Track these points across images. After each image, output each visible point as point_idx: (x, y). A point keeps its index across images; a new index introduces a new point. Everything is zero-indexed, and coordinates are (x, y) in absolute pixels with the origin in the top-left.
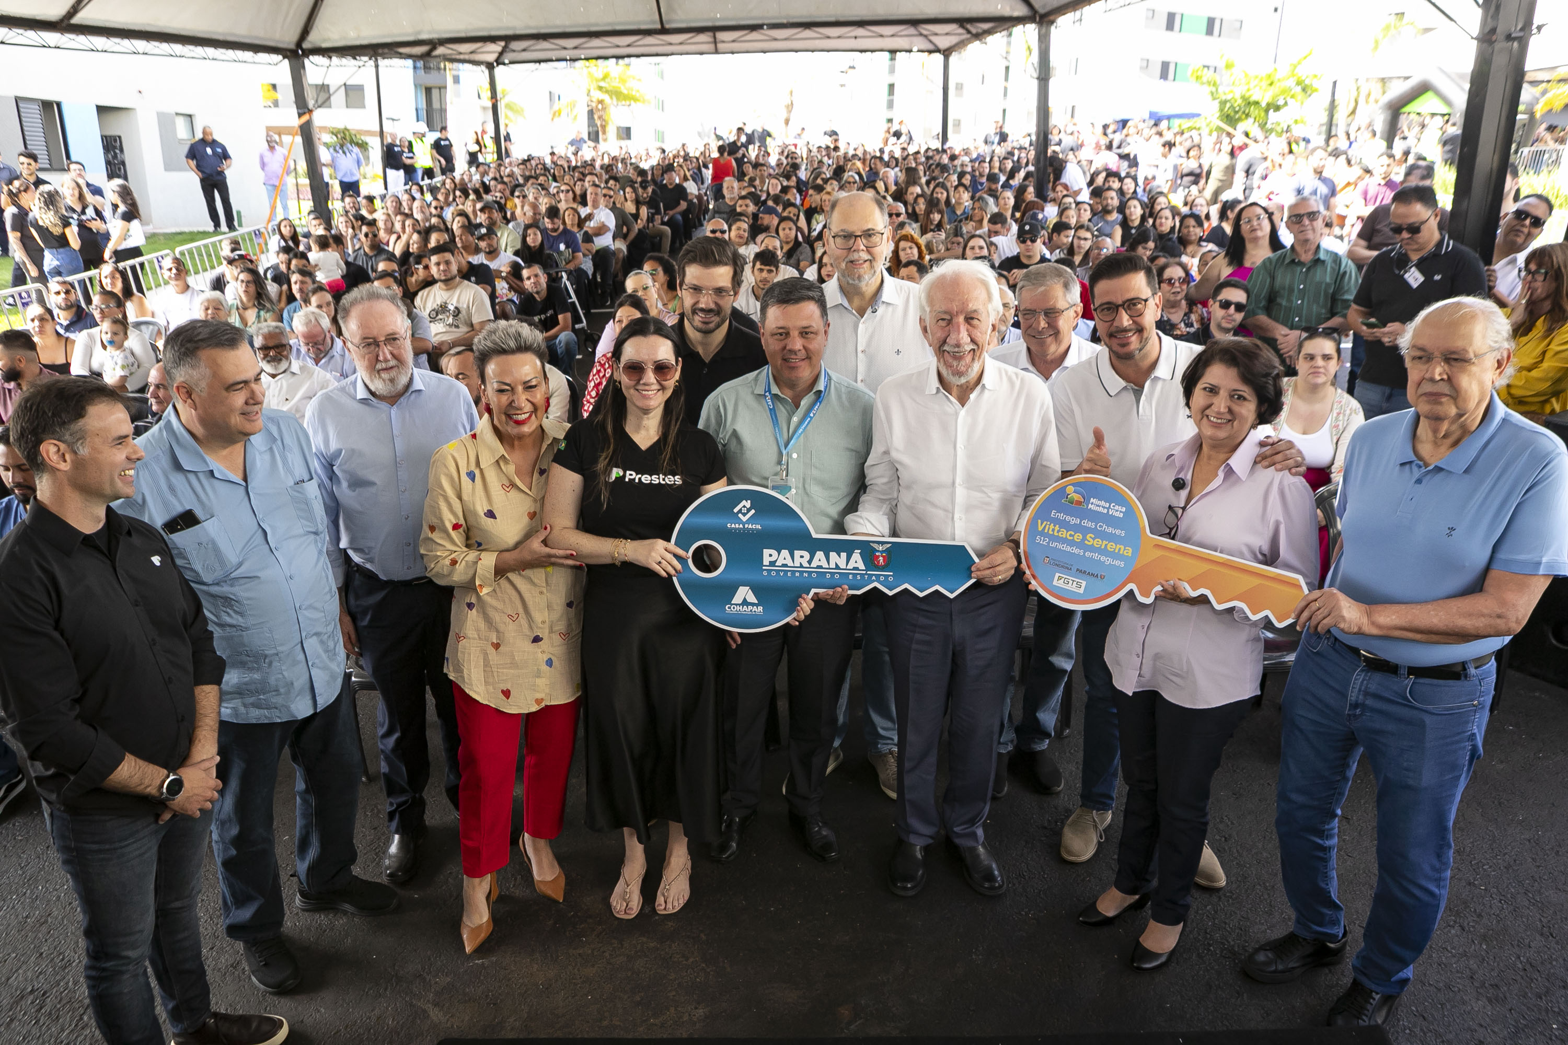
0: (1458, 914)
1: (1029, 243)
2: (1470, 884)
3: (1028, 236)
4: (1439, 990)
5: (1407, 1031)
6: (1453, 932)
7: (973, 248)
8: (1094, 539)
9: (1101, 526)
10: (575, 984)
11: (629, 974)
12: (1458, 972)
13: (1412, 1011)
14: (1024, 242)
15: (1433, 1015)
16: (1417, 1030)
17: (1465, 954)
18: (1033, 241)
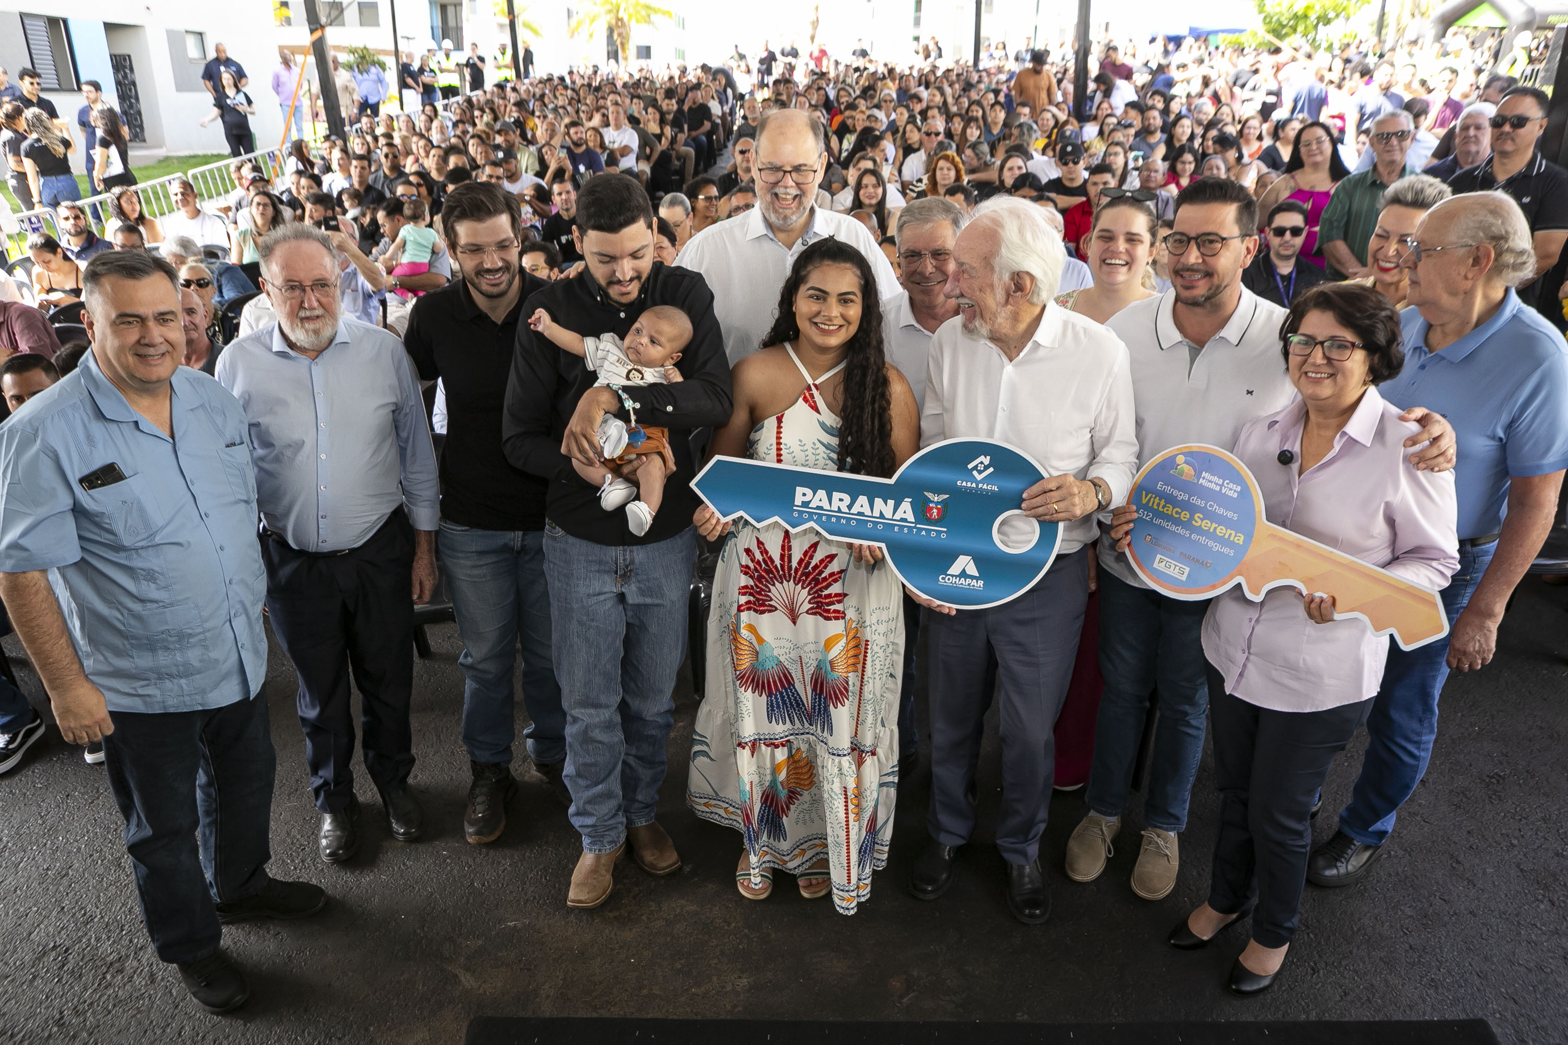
0: (1546, 887)
1: (1071, 165)
2: (1557, 854)
3: (1071, 158)
4: (1530, 970)
5: (1498, 1015)
6: (1542, 907)
7: (1011, 169)
8: (1202, 520)
9: (1211, 506)
10: (612, 950)
11: (669, 939)
12: (1549, 951)
13: (1501, 993)
14: (1066, 164)
15: (1524, 998)
16: (1508, 1015)
17: (1556, 932)
18: (1076, 163)
